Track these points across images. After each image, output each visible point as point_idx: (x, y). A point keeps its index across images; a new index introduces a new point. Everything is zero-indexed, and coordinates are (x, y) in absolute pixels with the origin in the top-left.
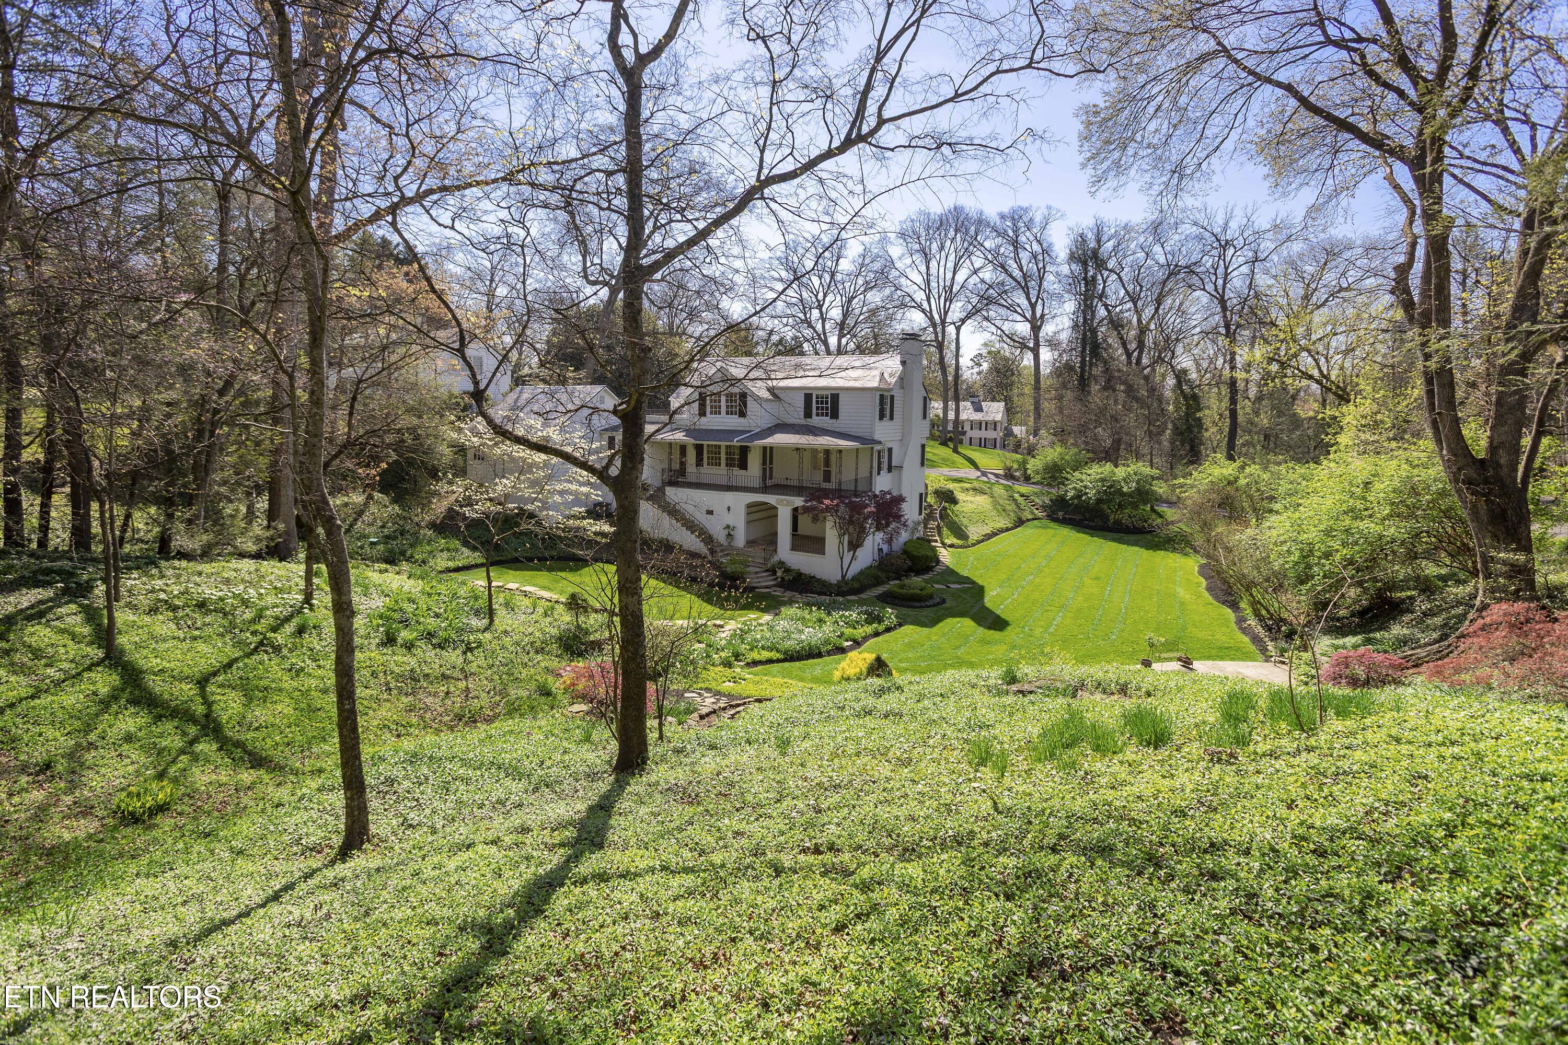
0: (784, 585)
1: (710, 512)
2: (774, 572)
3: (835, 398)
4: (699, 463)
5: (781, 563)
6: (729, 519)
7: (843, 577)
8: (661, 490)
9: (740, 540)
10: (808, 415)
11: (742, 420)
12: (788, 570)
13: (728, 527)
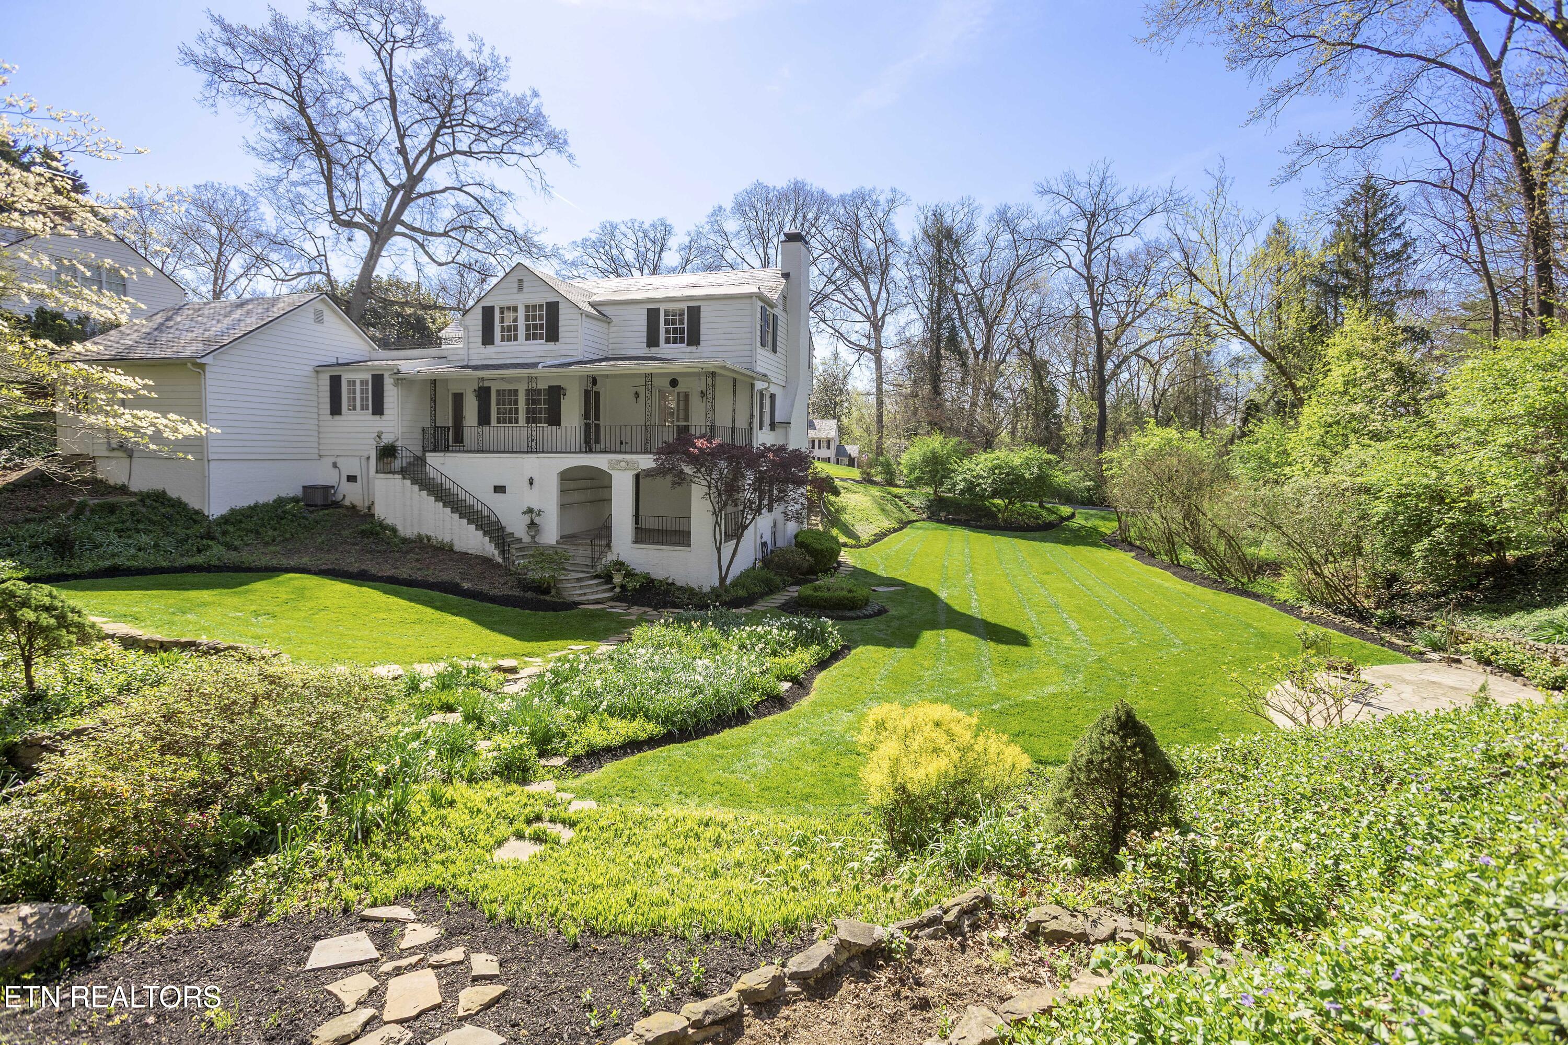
0: (626, 596)
1: (500, 489)
2: (608, 578)
3: (694, 313)
4: (484, 419)
5: (620, 565)
6: (532, 499)
7: (722, 580)
8: (420, 461)
9: (550, 535)
10: (652, 341)
11: (551, 346)
12: (629, 574)
13: (530, 511)
